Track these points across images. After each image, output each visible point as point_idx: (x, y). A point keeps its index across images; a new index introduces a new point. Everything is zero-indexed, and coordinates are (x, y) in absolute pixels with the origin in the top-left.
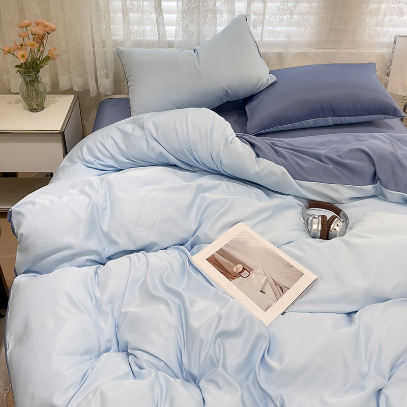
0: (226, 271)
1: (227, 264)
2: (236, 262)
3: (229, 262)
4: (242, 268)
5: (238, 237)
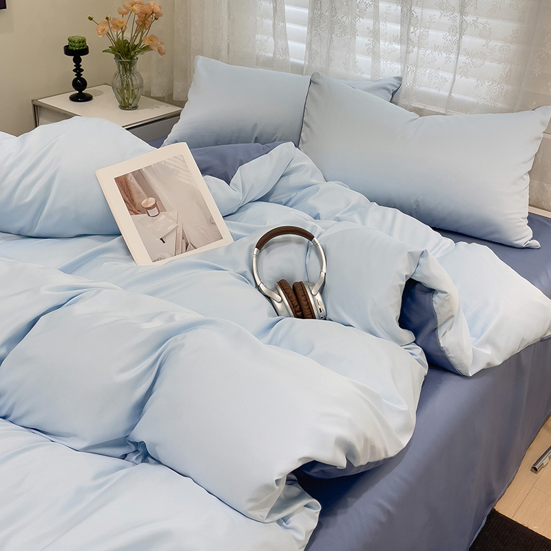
0: (132, 201)
1: (138, 192)
3: (142, 191)
4: (153, 203)
5: (168, 161)
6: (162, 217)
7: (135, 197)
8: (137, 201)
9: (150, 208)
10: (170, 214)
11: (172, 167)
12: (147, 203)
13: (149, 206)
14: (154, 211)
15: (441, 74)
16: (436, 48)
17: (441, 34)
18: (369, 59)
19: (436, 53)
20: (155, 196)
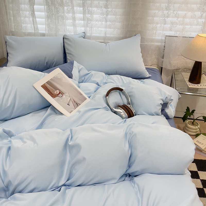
0: (51, 93)
1: (52, 89)
2: (56, 89)
3: (53, 89)
4: (59, 92)
5: (57, 76)
6: (64, 96)
7: (51, 91)
8: (53, 93)
9: (58, 94)
10: (66, 94)
11: (59, 77)
12: (57, 92)
13: (58, 93)
14: (60, 95)
15: (99, 29)
16: (97, 21)
17: (98, 16)
18: (72, 28)
19: (97, 23)
20: (58, 89)
